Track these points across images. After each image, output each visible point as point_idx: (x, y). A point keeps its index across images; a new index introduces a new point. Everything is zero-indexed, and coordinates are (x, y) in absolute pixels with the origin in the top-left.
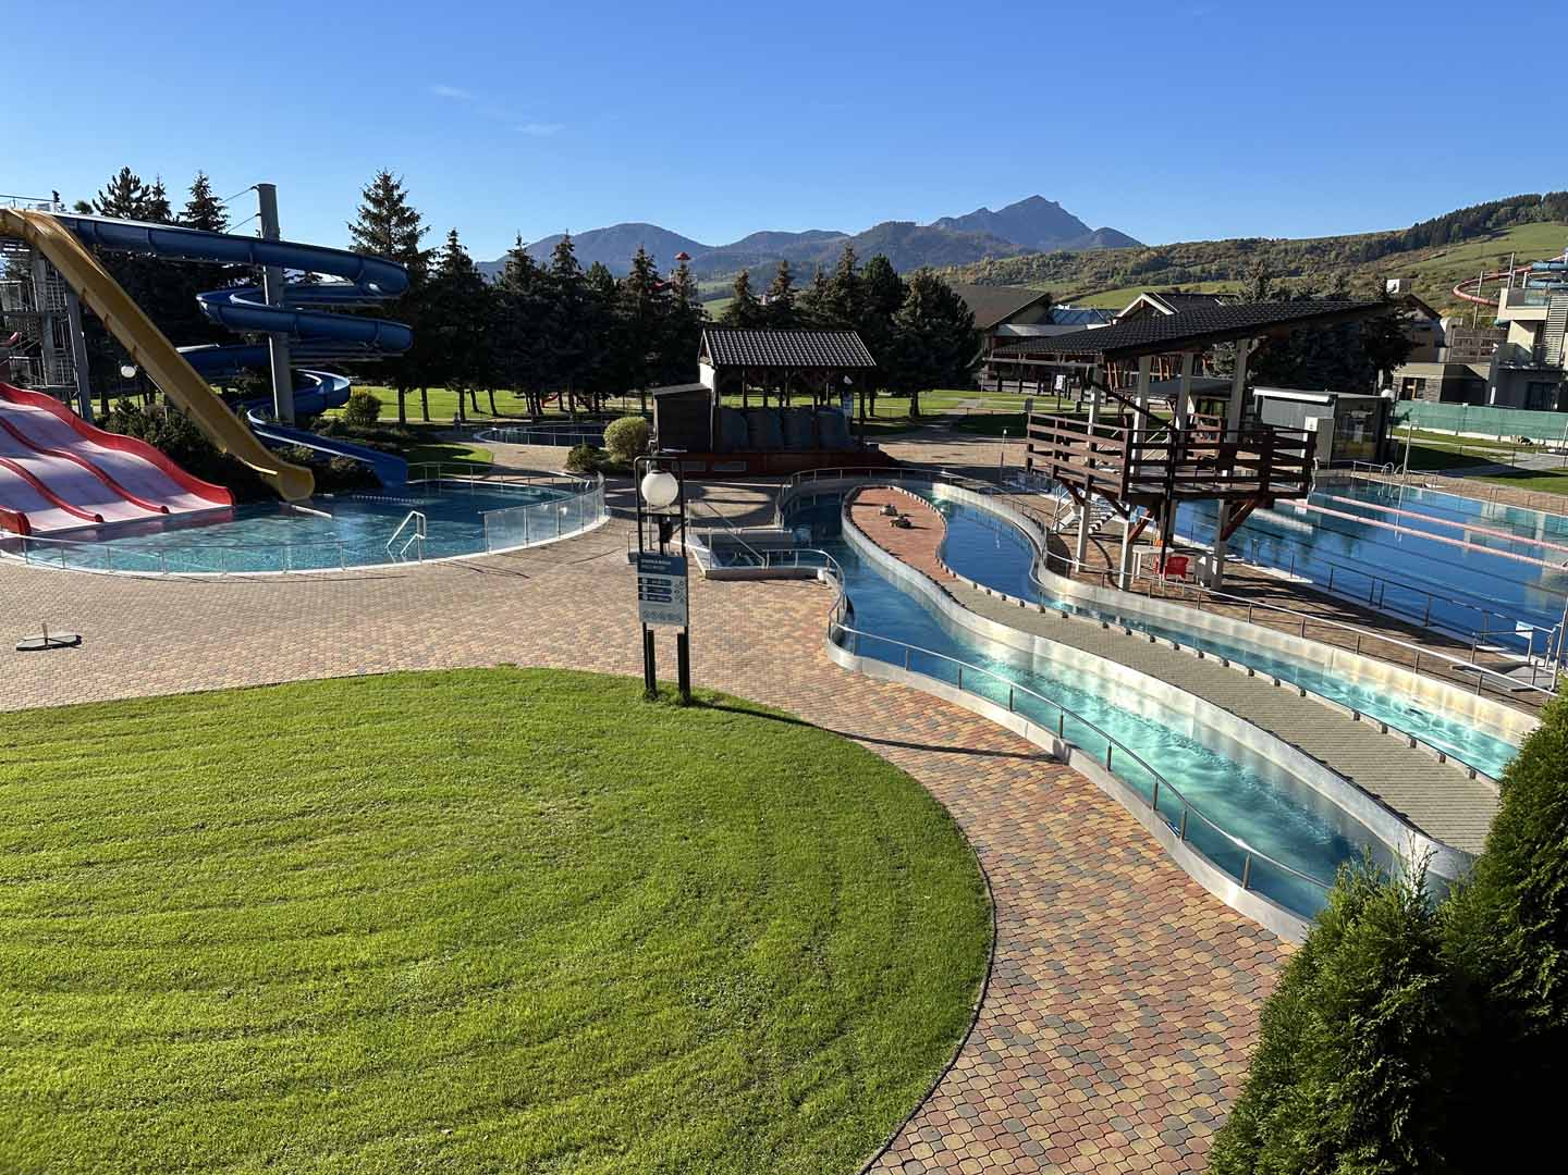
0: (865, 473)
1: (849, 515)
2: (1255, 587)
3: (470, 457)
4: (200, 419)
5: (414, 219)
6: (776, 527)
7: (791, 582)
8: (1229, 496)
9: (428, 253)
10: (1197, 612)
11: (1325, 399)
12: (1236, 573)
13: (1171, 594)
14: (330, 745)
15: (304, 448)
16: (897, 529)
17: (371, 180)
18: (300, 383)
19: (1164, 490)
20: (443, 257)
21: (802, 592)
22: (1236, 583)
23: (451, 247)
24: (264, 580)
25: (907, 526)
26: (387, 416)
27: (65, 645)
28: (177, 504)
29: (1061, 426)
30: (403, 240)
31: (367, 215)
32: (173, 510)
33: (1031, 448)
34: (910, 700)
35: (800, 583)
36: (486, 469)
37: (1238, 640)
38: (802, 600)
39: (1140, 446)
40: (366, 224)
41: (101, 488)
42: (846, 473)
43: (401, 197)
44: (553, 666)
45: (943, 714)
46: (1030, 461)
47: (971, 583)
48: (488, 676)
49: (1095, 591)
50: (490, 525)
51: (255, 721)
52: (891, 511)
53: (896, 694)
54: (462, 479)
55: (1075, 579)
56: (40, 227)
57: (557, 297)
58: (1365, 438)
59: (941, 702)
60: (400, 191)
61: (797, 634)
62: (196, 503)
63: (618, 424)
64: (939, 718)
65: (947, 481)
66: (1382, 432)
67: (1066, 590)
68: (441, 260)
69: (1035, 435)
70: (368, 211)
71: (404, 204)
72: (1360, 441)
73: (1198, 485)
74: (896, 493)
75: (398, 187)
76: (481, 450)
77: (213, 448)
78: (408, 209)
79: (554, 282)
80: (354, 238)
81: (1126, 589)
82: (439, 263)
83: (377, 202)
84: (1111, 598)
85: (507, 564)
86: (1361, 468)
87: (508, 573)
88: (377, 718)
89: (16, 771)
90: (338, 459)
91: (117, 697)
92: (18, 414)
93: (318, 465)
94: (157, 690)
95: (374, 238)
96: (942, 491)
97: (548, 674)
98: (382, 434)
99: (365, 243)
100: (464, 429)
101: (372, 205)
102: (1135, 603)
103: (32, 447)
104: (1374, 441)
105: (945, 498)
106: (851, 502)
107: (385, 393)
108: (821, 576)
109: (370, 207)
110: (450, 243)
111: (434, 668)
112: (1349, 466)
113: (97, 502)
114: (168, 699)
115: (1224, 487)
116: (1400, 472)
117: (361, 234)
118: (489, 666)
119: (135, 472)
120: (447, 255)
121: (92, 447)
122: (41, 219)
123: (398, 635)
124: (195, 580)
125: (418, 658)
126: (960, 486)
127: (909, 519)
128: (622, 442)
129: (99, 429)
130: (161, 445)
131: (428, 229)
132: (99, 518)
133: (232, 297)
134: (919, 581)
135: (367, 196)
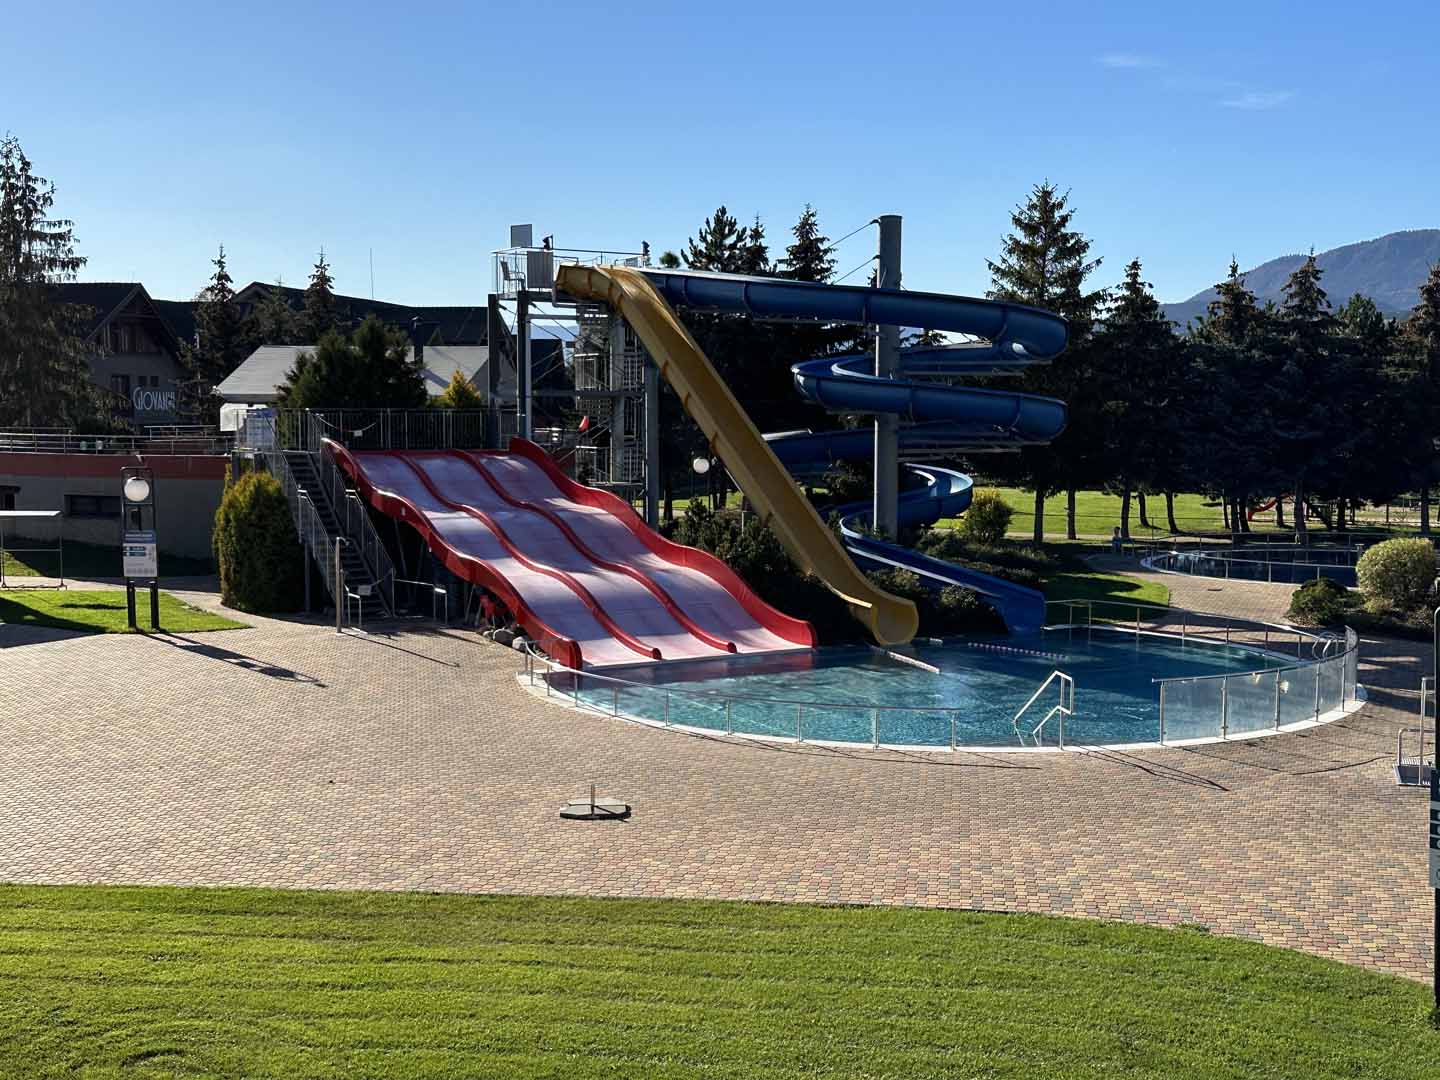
3: (1135, 594)
4: (782, 530)
5: (1080, 248)
9: (1097, 297)
14: (934, 1010)
15: (907, 573)
18: (909, 483)
20: (1116, 300)
23: (1129, 286)
24: (849, 754)
26: (1019, 530)
27: (612, 816)
28: (746, 642)
30: (1061, 280)
31: (1016, 247)
32: (741, 649)
36: (1159, 613)
40: (1013, 260)
41: (662, 615)
43: (1064, 219)
44: (1269, 941)
48: (1165, 942)
50: (1170, 700)
51: (834, 956)
54: (1122, 627)
56: (628, 288)
57: (1288, 351)
60: (1063, 212)
62: (770, 641)
63: (1382, 549)
68: (1113, 305)
70: (1017, 243)
71: (1068, 229)
75: (1060, 205)
76: (1153, 585)
77: (794, 568)
78: (1073, 235)
79: (1284, 328)
80: (994, 281)
82: (1109, 310)
83: (1030, 229)
85: (1192, 765)
87: (1192, 779)
88: (1000, 979)
89: (553, 975)
90: (952, 591)
91: (668, 894)
92: (580, 518)
93: (924, 596)
94: (713, 892)
95: (1021, 279)
97: (1260, 952)
98: (1011, 557)
99: (1009, 287)
101: (1022, 233)
103: (593, 559)
107: (1017, 498)
109: (1021, 236)
110: (1129, 280)
111: (1081, 915)
113: (658, 632)
114: (728, 907)
117: (1004, 274)
118: (1166, 925)
119: (699, 594)
120: (1123, 298)
121: (656, 562)
122: (628, 276)
123: (1028, 857)
124: (765, 746)
125: (1059, 898)
128: (1385, 581)
129: (663, 536)
130: (733, 562)
131: (1098, 262)
132: (656, 653)
133: (836, 369)
135: (1017, 221)
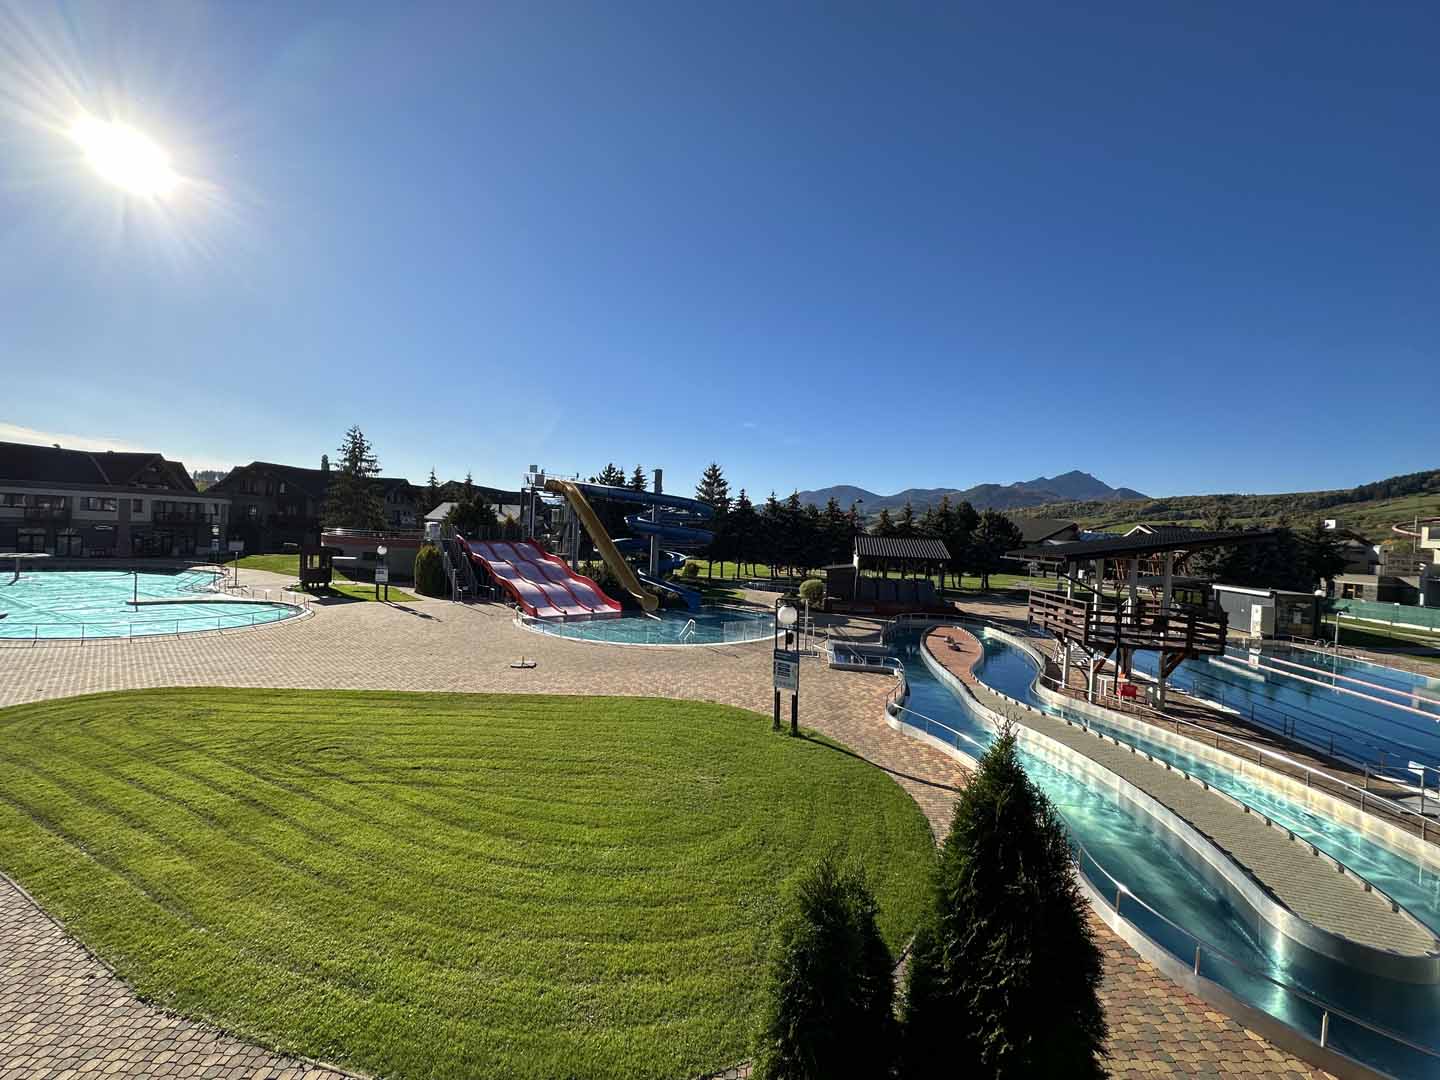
0: (942, 618)
1: (925, 641)
2: (1193, 711)
3: (735, 596)
4: (615, 571)
5: (725, 484)
6: (879, 644)
7: (877, 675)
8: (1166, 650)
9: (730, 499)
10: (1140, 722)
11: (1267, 594)
12: (1180, 701)
13: (1126, 709)
14: (616, 729)
15: (657, 586)
16: (951, 651)
17: (707, 467)
18: (663, 556)
19: (1114, 642)
20: (737, 501)
21: (882, 681)
22: (1178, 707)
23: (741, 497)
24: (620, 647)
25: (958, 650)
26: (702, 574)
27: (529, 667)
28: (599, 609)
29: (1049, 598)
30: (718, 494)
31: (704, 482)
32: (596, 611)
33: (1032, 610)
34: (926, 752)
35: (883, 676)
36: (740, 602)
37: (1169, 745)
38: (880, 686)
39: (1098, 614)
40: (703, 486)
41: (570, 599)
42: (930, 617)
43: (720, 475)
44: (733, 705)
45: (945, 763)
46: (1031, 618)
47: (986, 687)
48: (700, 706)
49: (1070, 701)
51: (589, 713)
52: (950, 640)
53: (919, 748)
54: (726, 606)
55: (1061, 693)
56: (569, 488)
57: (788, 520)
58: (1303, 621)
59: (945, 756)
60: (720, 472)
61: (871, 705)
62: (608, 609)
63: (807, 582)
64: (942, 766)
65: (992, 626)
66: (1318, 619)
67: (1053, 699)
68: (736, 503)
69: (1033, 602)
71: (720, 478)
72: (1299, 622)
73: (1140, 640)
74: (959, 632)
75: (719, 470)
76: (741, 593)
77: (618, 585)
78: (723, 480)
79: (786, 512)
80: (697, 493)
81: (1093, 702)
83: (709, 477)
84: (1081, 706)
85: (732, 649)
86: (1297, 641)
87: (729, 655)
88: (642, 719)
89: (485, 721)
90: (672, 593)
91: (540, 693)
92: (548, 566)
93: (662, 596)
94: (554, 692)
95: (706, 493)
96: (989, 633)
97: (729, 709)
98: (699, 583)
99: (703, 495)
100: (737, 583)
102: (1098, 712)
103: (548, 579)
104: (1310, 623)
105: (991, 636)
106: (928, 634)
107: (702, 563)
108: (896, 673)
109: (706, 479)
110: (741, 495)
111: (677, 698)
112: (1290, 640)
113: (568, 605)
114: (557, 697)
115: (1161, 643)
116: (1332, 645)
117: (700, 490)
118: (703, 700)
119: (584, 593)
120: (739, 501)
121: (572, 581)
122: (569, 484)
123: (667, 680)
124: (592, 644)
125: (672, 693)
126: (1000, 630)
127: (960, 646)
128: (808, 593)
129: (574, 572)
130: (597, 582)
131: (731, 488)
132: (565, 612)
133: (639, 519)
134: (955, 682)
135: (705, 474)
